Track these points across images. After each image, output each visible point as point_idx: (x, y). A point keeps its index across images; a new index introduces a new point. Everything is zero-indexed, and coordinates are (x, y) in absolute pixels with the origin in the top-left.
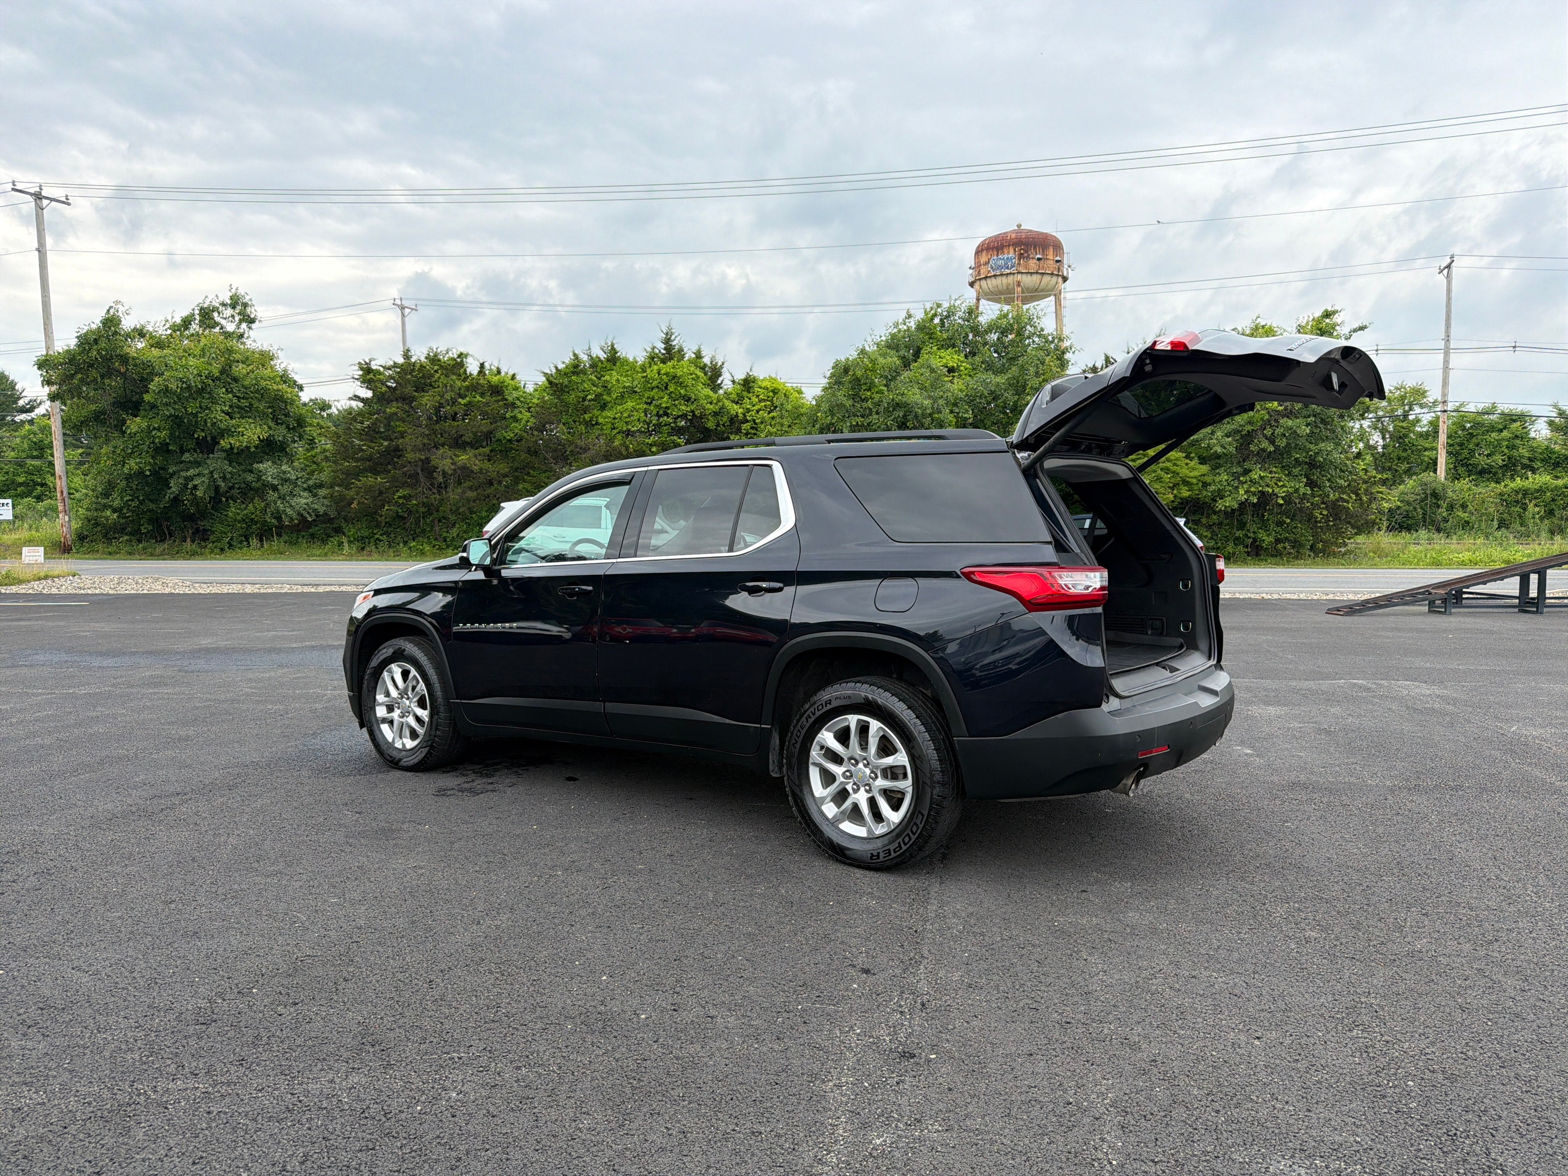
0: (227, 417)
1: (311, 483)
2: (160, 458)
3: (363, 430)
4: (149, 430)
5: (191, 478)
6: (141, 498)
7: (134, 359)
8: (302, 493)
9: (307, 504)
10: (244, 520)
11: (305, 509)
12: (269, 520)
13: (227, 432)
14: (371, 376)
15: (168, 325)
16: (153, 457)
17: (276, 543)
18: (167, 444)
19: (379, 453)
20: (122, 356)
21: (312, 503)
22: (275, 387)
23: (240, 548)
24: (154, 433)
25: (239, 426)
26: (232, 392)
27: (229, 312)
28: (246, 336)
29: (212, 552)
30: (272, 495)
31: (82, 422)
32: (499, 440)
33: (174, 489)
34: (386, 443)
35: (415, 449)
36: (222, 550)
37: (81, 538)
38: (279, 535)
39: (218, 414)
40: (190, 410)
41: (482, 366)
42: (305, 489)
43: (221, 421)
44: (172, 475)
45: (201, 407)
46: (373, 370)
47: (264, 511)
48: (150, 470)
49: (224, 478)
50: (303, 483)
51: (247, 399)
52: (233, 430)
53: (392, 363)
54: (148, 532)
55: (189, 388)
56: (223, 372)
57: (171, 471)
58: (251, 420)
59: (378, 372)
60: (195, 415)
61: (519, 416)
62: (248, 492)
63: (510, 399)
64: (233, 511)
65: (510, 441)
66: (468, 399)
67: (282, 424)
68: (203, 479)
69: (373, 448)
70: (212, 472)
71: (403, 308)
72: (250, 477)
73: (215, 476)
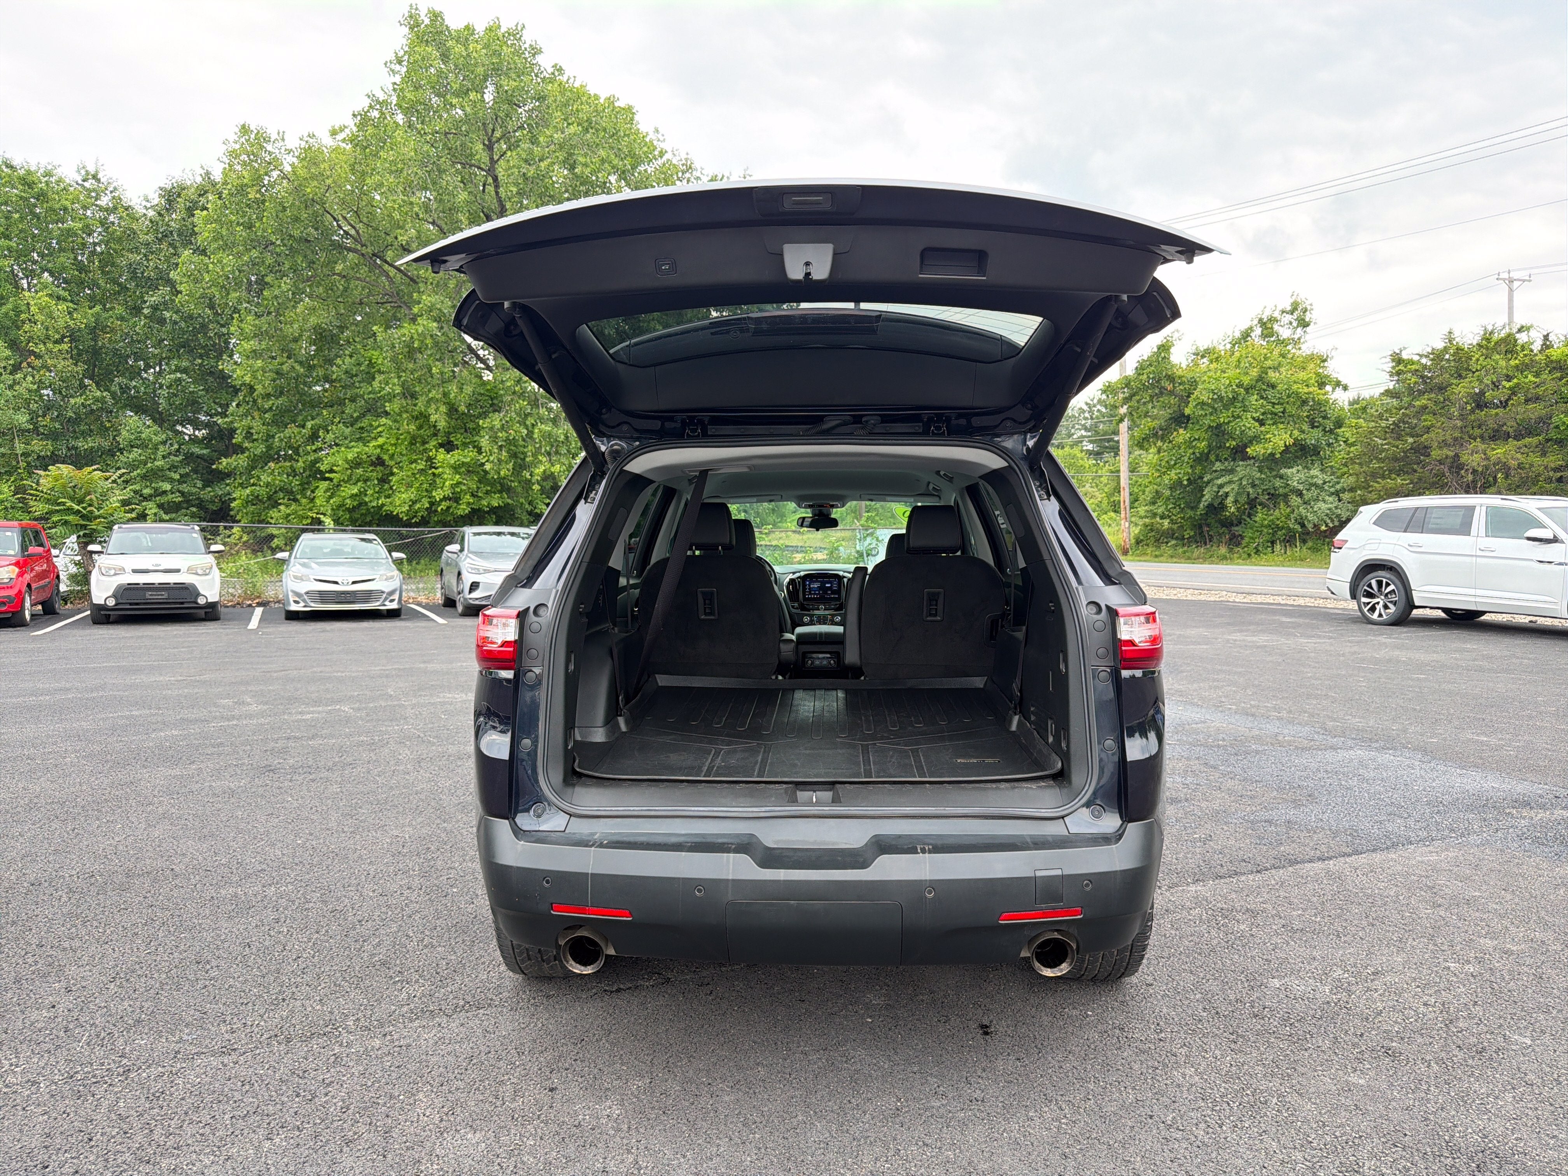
0: (1257, 424)
1: (1338, 487)
2: (1199, 468)
3: (1389, 428)
4: (1191, 441)
5: (1221, 486)
6: (1182, 506)
7: (1182, 377)
8: (1327, 498)
9: (1329, 509)
10: (1270, 526)
11: (1327, 515)
12: (1291, 526)
13: (1256, 439)
14: (1401, 367)
15: (1228, 340)
16: (1192, 467)
17: (1298, 550)
18: (1205, 454)
19: (1403, 452)
20: (1170, 376)
21: (1336, 508)
22: (1306, 390)
23: (1265, 554)
24: (1194, 444)
25: (1268, 433)
26: (1266, 399)
27: (1288, 318)
29: (1240, 557)
30: (1295, 500)
31: (1143, 439)
32: (1557, 427)
33: (1207, 497)
34: (1411, 440)
35: (1444, 444)
37: (1138, 542)
38: (1304, 541)
39: (1248, 424)
40: (1222, 419)
41: (1546, 337)
42: (1333, 494)
43: (1249, 428)
44: (1208, 482)
45: (1233, 416)
46: (1404, 360)
47: (1288, 517)
48: (1188, 480)
49: (1254, 486)
50: (1332, 487)
51: (1282, 404)
52: (1262, 437)
53: (1429, 350)
54: (1190, 537)
55: (1221, 398)
56: (1260, 379)
57: (1205, 479)
58: (1281, 426)
59: (1411, 362)
60: (1227, 425)
62: (1275, 497)
64: (1260, 516)
66: (1515, 381)
67: (1317, 427)
68: (1233, 486)
69: (1397, 447)
70: (1241, 479)
71: (1511, 281)
72: (1278, 483)
73: (1244, 483)
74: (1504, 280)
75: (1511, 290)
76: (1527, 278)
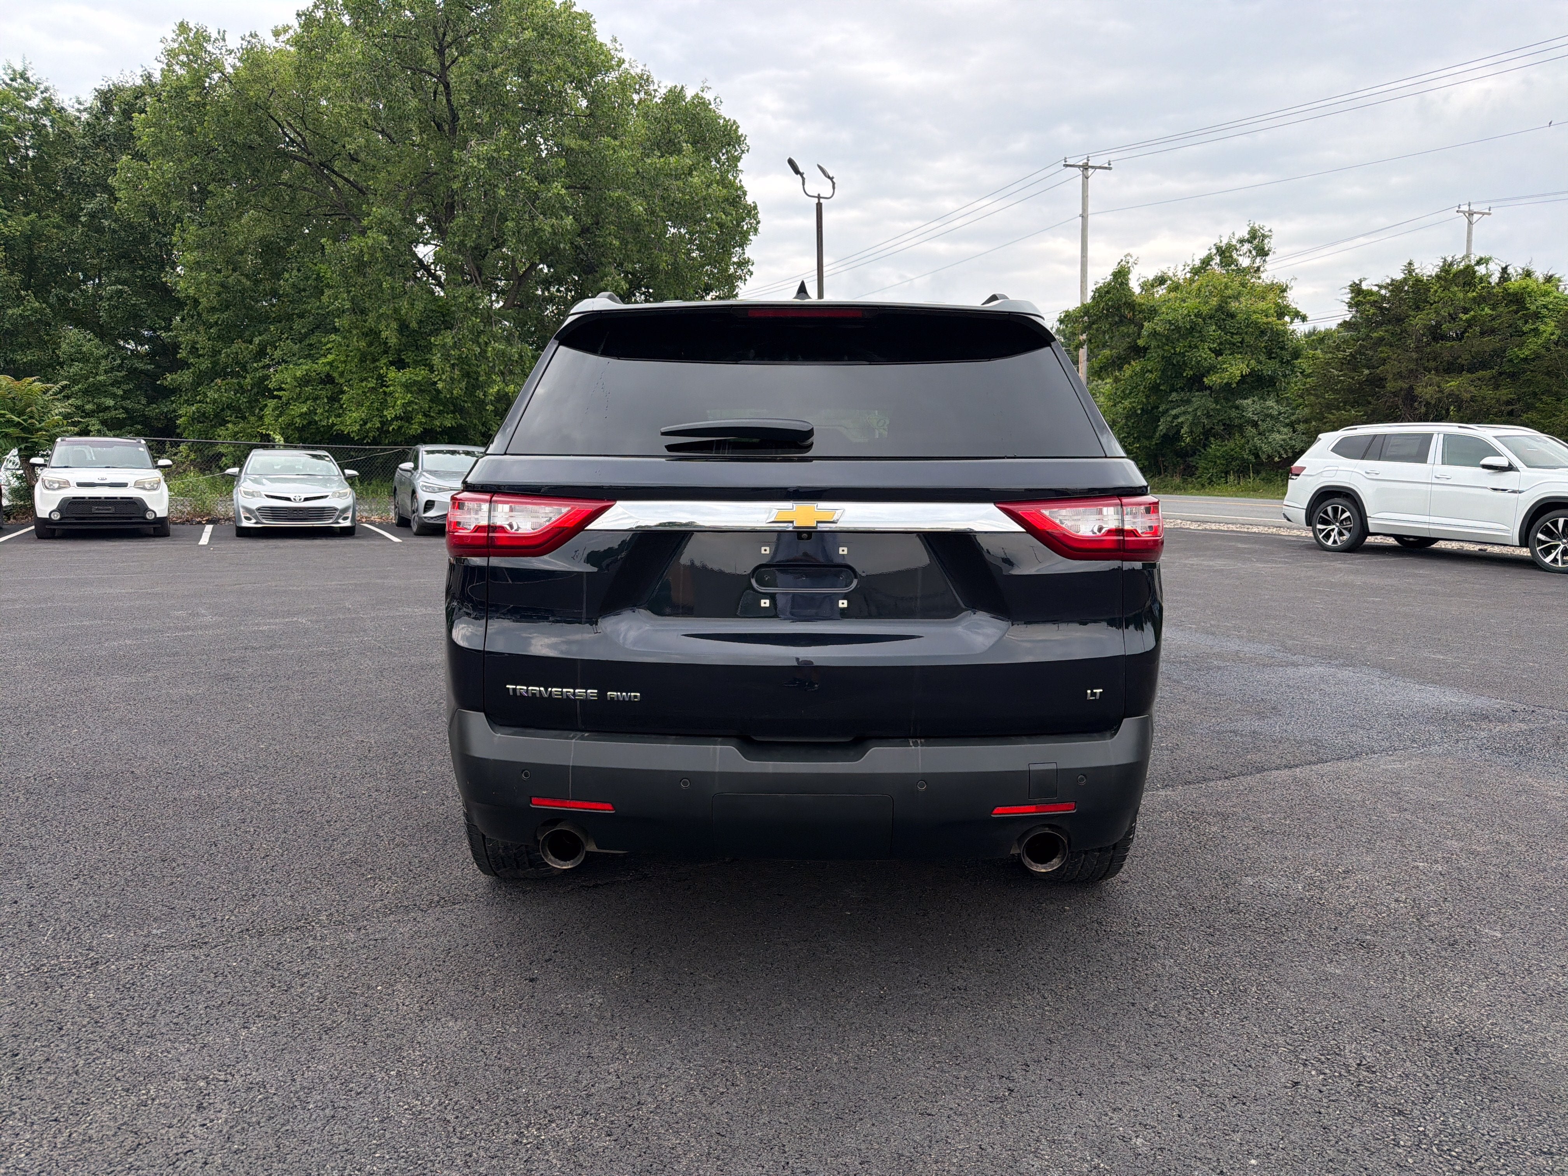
0: (1213, 355)
1: (1293, 418)
2: (1154, 398)
3: (1345, 359)
4: (1144, 371)
5: (1176, 417)
6: (1136, 435)
7: (1140, 305)
8: (1282, 429)
9: (1284, 440)
10: (1223, 457)
11: (1281, 446)
12: (1245, 456)
13: (1212, 369)
14: (1360, 298)
15: (1188, 269)
16: (1147, 397)
17: (1252, 481)
18: (1159, 385)
19: (1359, 383)
20: (1129, 304)
21: (1290, 439)
22: (1265, 320)
23: (1219, 484)
24: (1146, 375)
25: (1225, 363)
26: (1224, 329)
27: (1247, 246)
28: (1262, 269)
29: (1195, 487)
30: (1250, 431)
31: (1102, 369)
32: (1511, 361)
33: (1161, 428)
34: (1366, 372)
35: (1400, 376)
36: (1203, 486)
38: (1257, 472)
39: (1204, 354)
40: (1178, 350)
41: (1504, 270)
42: (1287, 425)
43: (1205, 359)
44: (1163, 414)
45: (1190, 347)
46: (1363, 291)
47: (1242, 448)
48: (1142, 410)
49: (1208, 416)
50: (1287, 418)
51: (1241, 334)
52: (1219, 367)
53: (1389, 281)
55: (1178, 329)
56: (1220, 308)
57: (1161, 410)
58: (1239, 356)
59: (1370, 293)
60: (1183, 355)
61: (1542, 328)
62: (1230, 429)
63: (1533, 308)
64: (1215, 448)
65: (1525, 360)
66: (1472, 313)
67: (1274, 358)
68: (1188, 416)
69: (1353, 378)
70: (1196, 410)
71: (1471, 214)
72: (1234, 413)
73: (1199, 414)
74: (1464, 212)
75: (1470, 223)
76: (1487, 211)
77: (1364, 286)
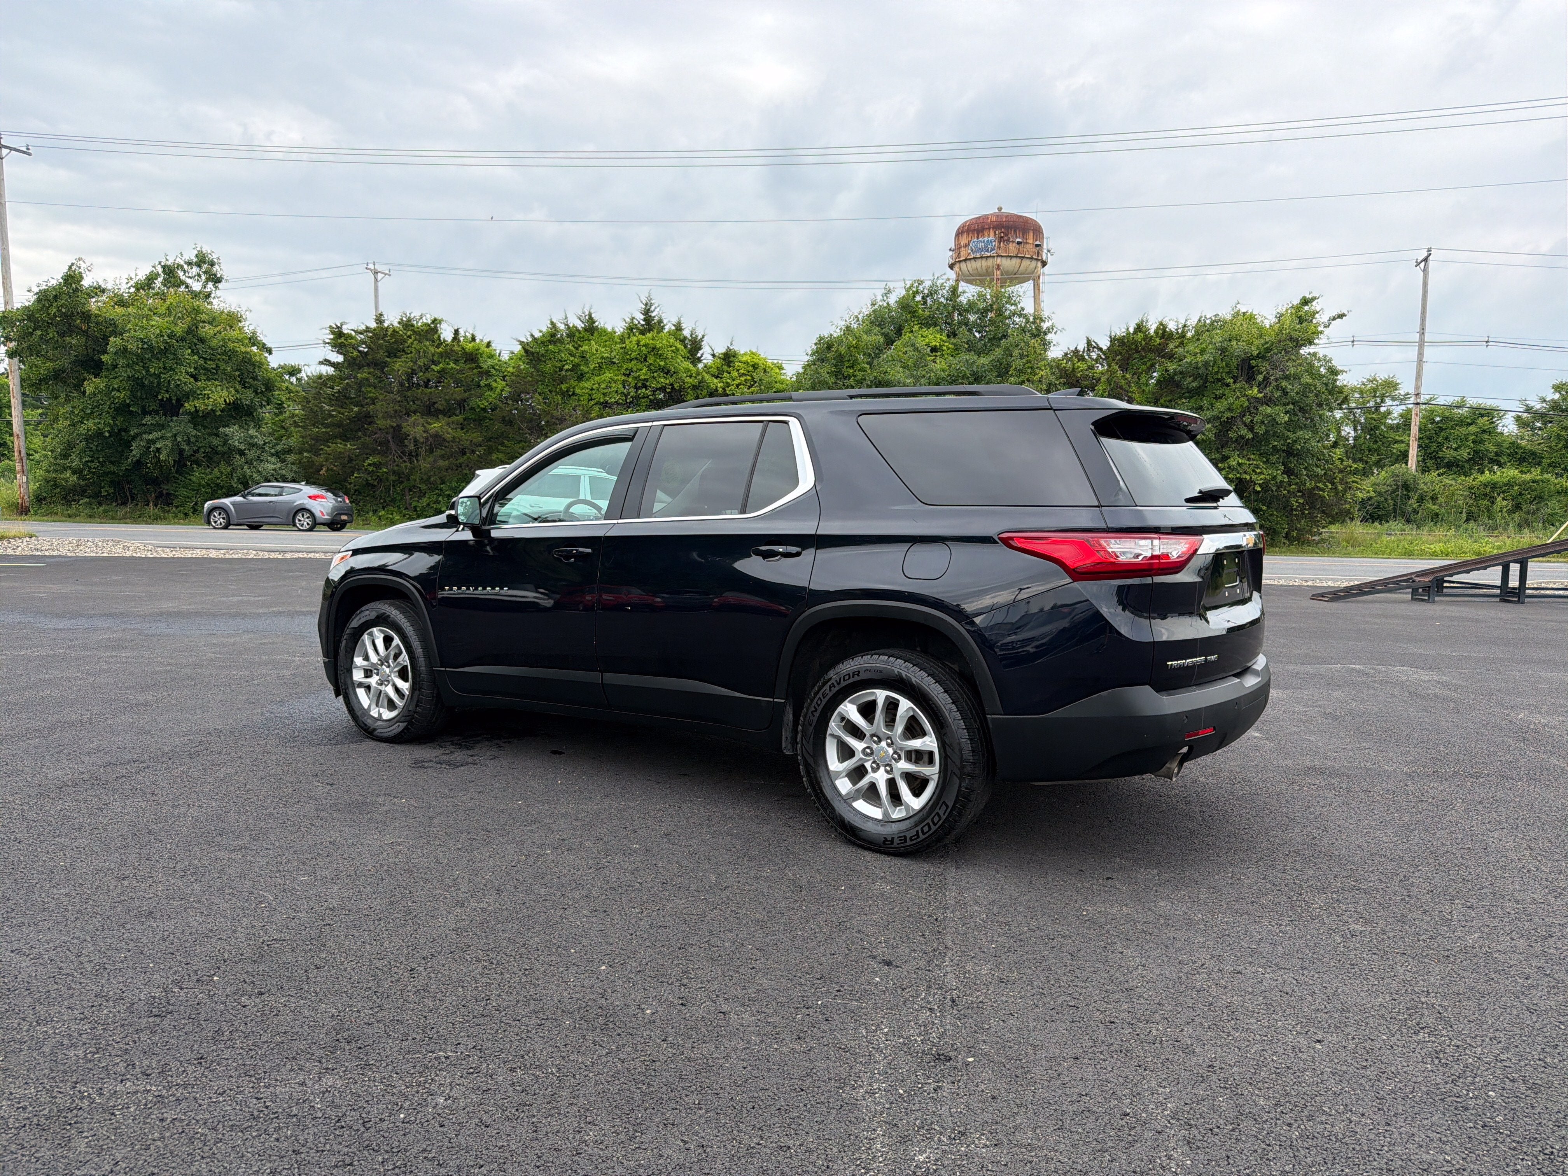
0: (192, 380)
1: (279, 448)
2: (120, 419)
3: (333, 395)
4: (109, 390)
5: (153, 442)
6: (101, 460)
7: (96, 316)
8: (269, 459)
9: (275, 470)
10: (208, 485)
11: (273, 475)
12: (235, 485)
13: (191, 394)
14: (342, 340)
15: (132, 283)
16: (113, 418)
18: (129, 405)
19: (349, 419)
20: (83, 313)
21: (280, 469)
22: (243, 349)
24: (113, 393)
25: (204, 389)
26: (197, 353)
27: (195, 270)
28: (212, 295)
29: (176, 517)
30: (239, 460)
31: (40, 380)
32: (472, 409)
33: (134, 452)
34: (356, 409)
35: (387, 415)
36: (186, 515)
37: (40, 499)
39: (182, 376)
40: (152, 370)
41: (456, 332)
42: (273, 455)
43: (185, 383)
44: (134, 438)
45: (165, 368)
46: (344, 334)
47: (230, 475)
48: (109, 432)
49: (188, 442)
50: (272, 448)
51: (214, 360)
52: (199, 392)
53: (364, 328)
54: (109, 494)
55: (151, 348)
56: (189, 331)
57: (132, 433)
58: (217, 383)
59: (349, 336)
60: (158, 376)
61: (494, 384)
62: (214, 456)
63: (485, 367)
64: (197, 475)
65: (484, 410)
66: (441, 365)
67: (249, 388)
68: (166, 442)
69: (343, 414)
70: (175, 435)
71: (376, 273)
72: (216, 441)
73: (179, 440)
74: (371, 270)
75: (376, 280)
76: (387, 272)
77: (345, 330)
